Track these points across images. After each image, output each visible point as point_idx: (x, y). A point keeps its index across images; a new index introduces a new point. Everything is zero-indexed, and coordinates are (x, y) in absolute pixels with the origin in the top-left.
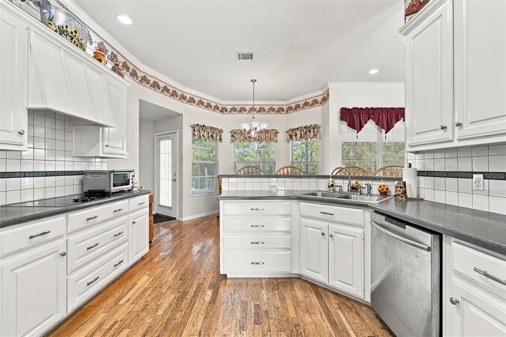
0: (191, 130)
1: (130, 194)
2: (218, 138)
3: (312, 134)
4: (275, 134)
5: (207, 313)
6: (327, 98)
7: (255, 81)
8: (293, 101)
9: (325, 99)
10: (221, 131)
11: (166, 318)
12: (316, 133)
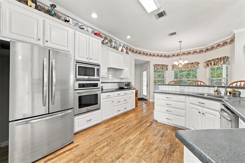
0: (153, 67)
1: (130, 89)
2: (166, 69)
3: (222, 62)
4: (197, 64)
5: (146, 128)
6: (234, 40)
7: (181, 41)
8: (209, 46)
9: (232, 41)
10: (167, 66)
11: (134, 125)
12: (225, 61)
